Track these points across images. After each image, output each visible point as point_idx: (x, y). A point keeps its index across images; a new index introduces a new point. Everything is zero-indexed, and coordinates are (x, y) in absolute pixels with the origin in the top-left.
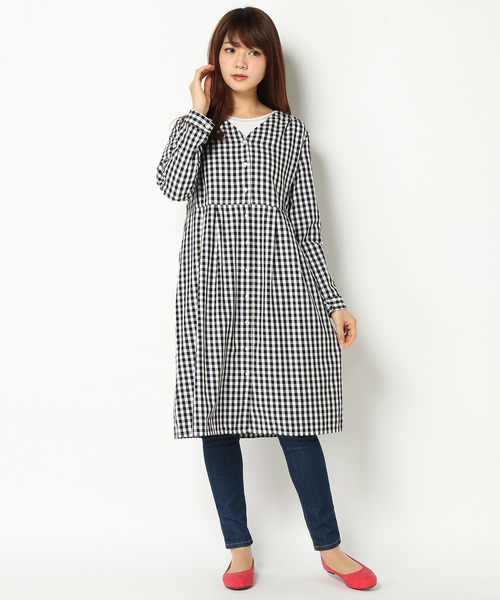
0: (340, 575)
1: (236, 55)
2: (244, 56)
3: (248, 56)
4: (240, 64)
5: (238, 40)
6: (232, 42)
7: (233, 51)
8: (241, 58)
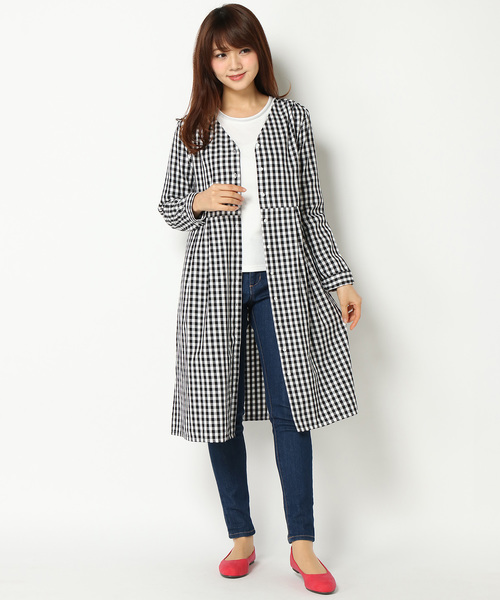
0: (303, 574)
1: (228, 58)
2: (236, 57)
3: (240, 56)
4: (234, 66)
5: (226, 44)
6: (220, 48)
7: (223, 55)
8: (233, 60)
